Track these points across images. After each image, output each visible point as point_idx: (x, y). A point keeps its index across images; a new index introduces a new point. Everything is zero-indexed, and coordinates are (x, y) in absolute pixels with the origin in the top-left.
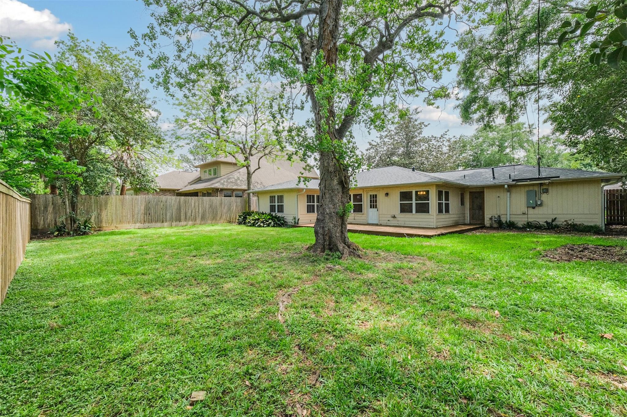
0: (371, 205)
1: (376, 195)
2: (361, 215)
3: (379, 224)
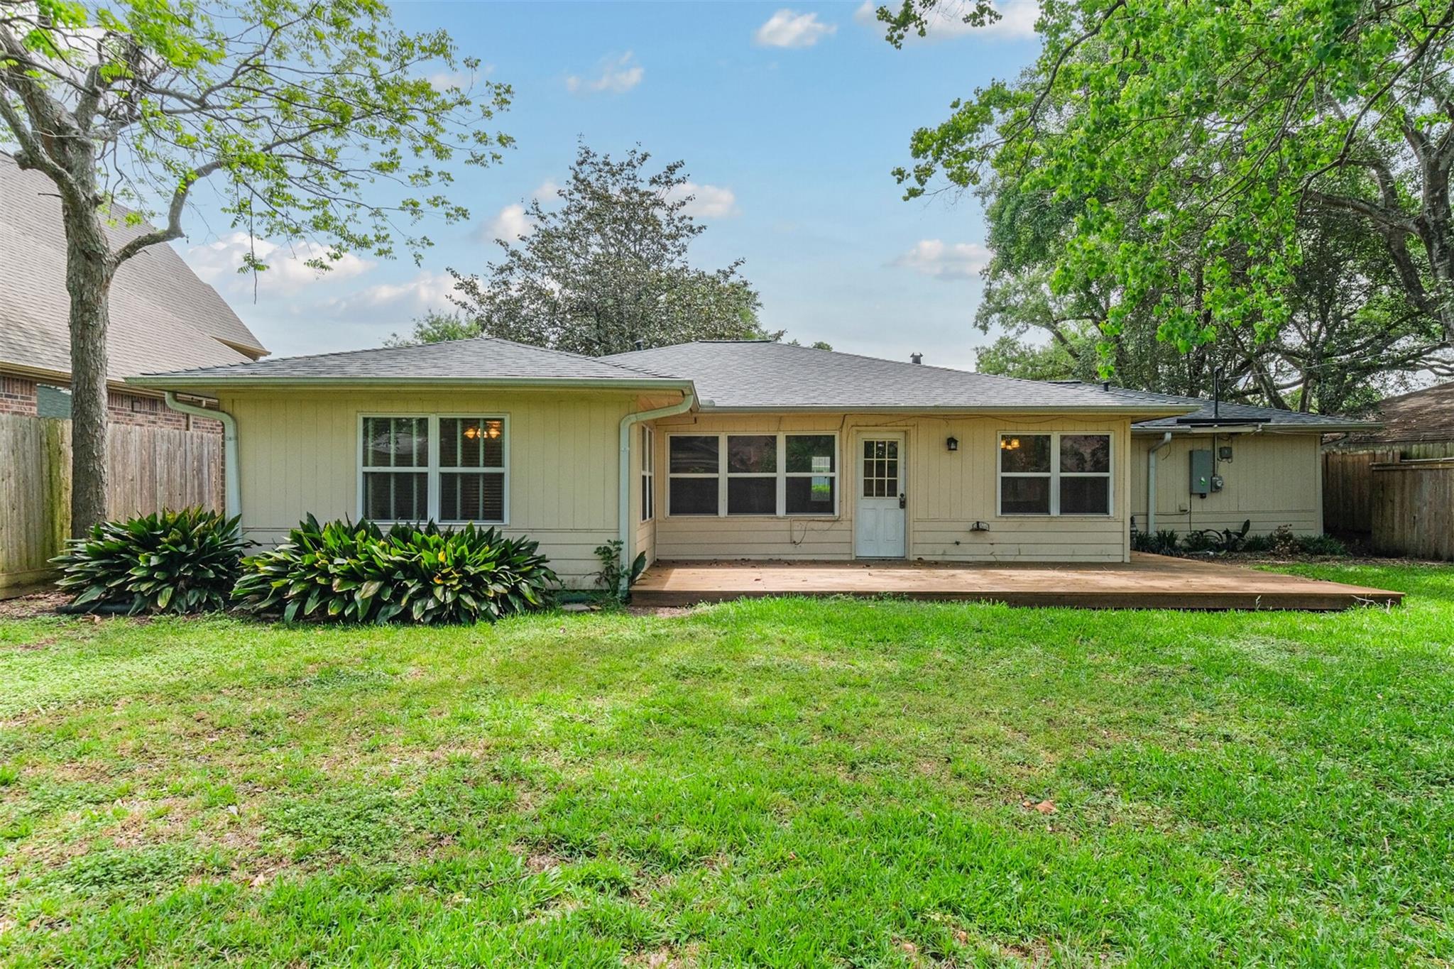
0: (867, 484)
1: (893, 445)
2: (827, 525)
3: (913, 558)
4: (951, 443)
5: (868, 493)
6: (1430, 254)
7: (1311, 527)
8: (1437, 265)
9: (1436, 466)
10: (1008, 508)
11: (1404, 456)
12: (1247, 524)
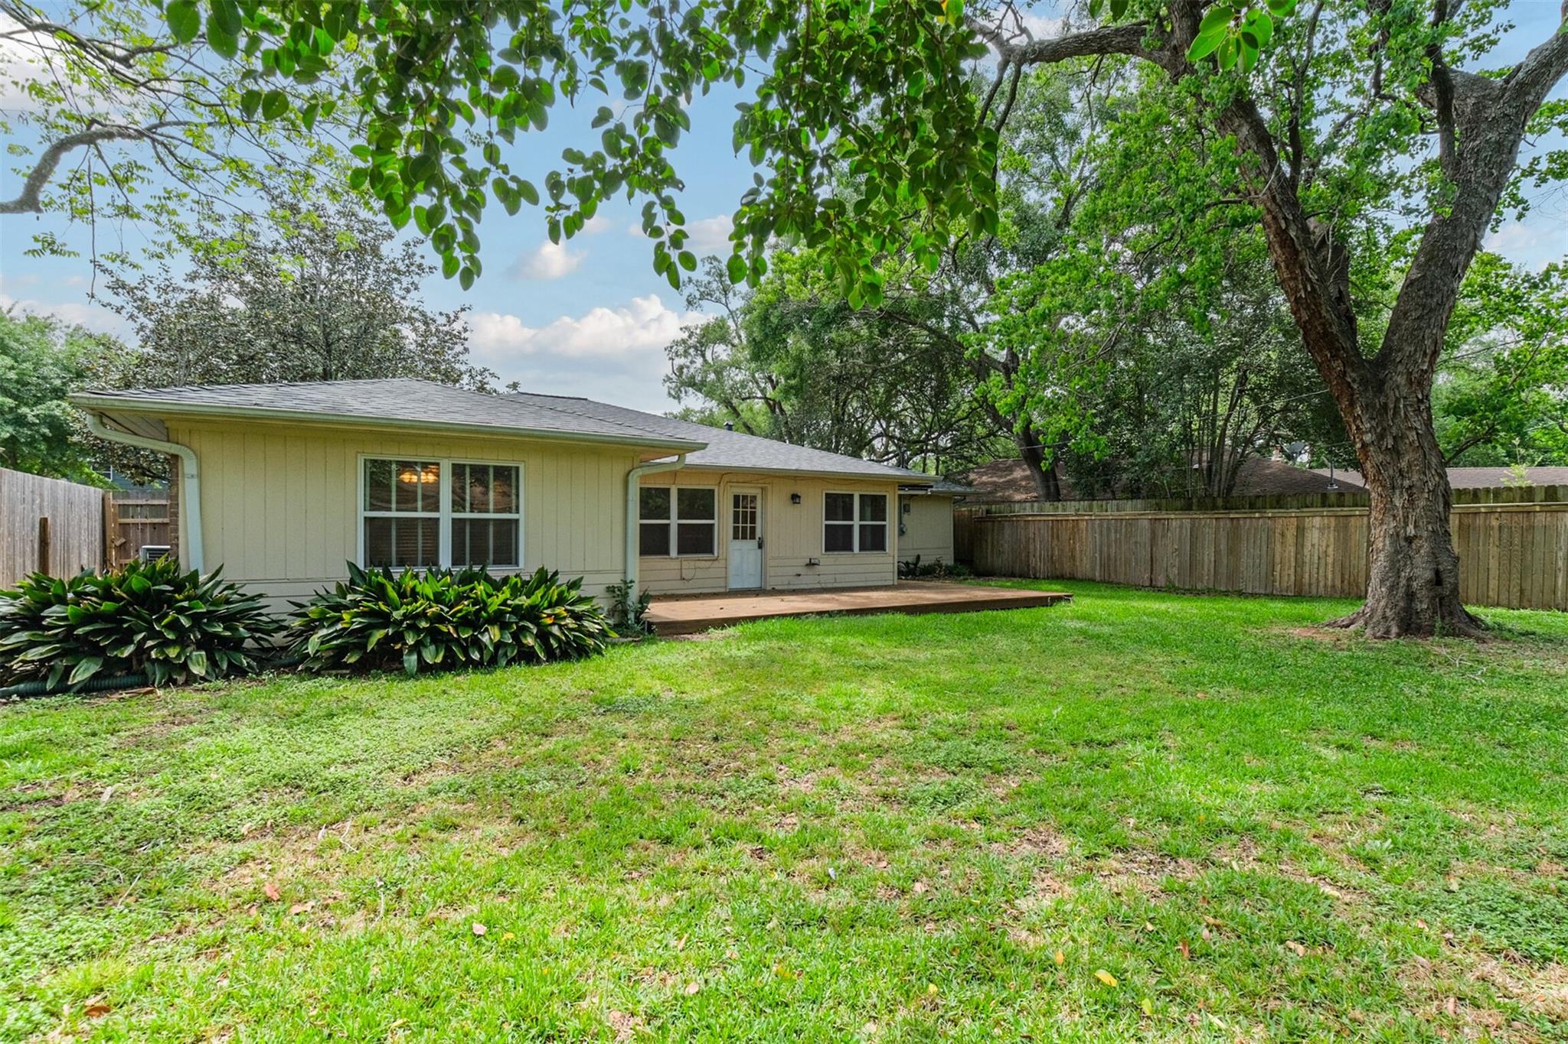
0: (736, 529)
1: (754, 498)
2: (708, 564)
3: (769, 588)
4: (795, 498)
5: (736, 537)
7: (948, 560)
10: (830, 547)
11: (988, 512)
12: (918, 557)
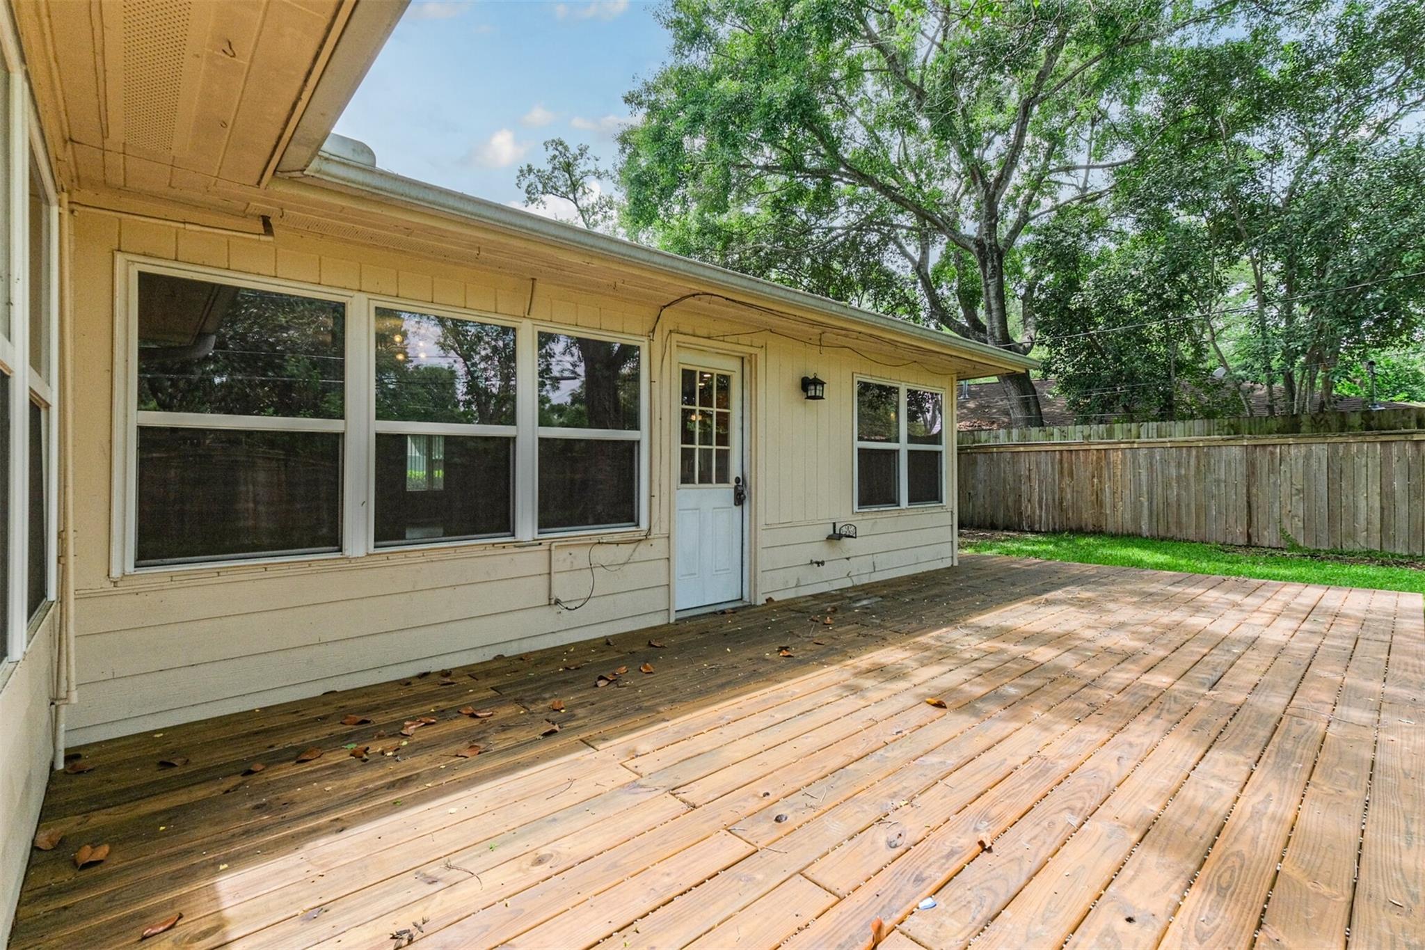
0: (687, 459)
1: (725, 380)
2: (626, 550)
3: (760, 601)
4: (808, 386)
5: (686, 478)
6: (985, 272)
8: (989, 281)
9: (991, 450)
